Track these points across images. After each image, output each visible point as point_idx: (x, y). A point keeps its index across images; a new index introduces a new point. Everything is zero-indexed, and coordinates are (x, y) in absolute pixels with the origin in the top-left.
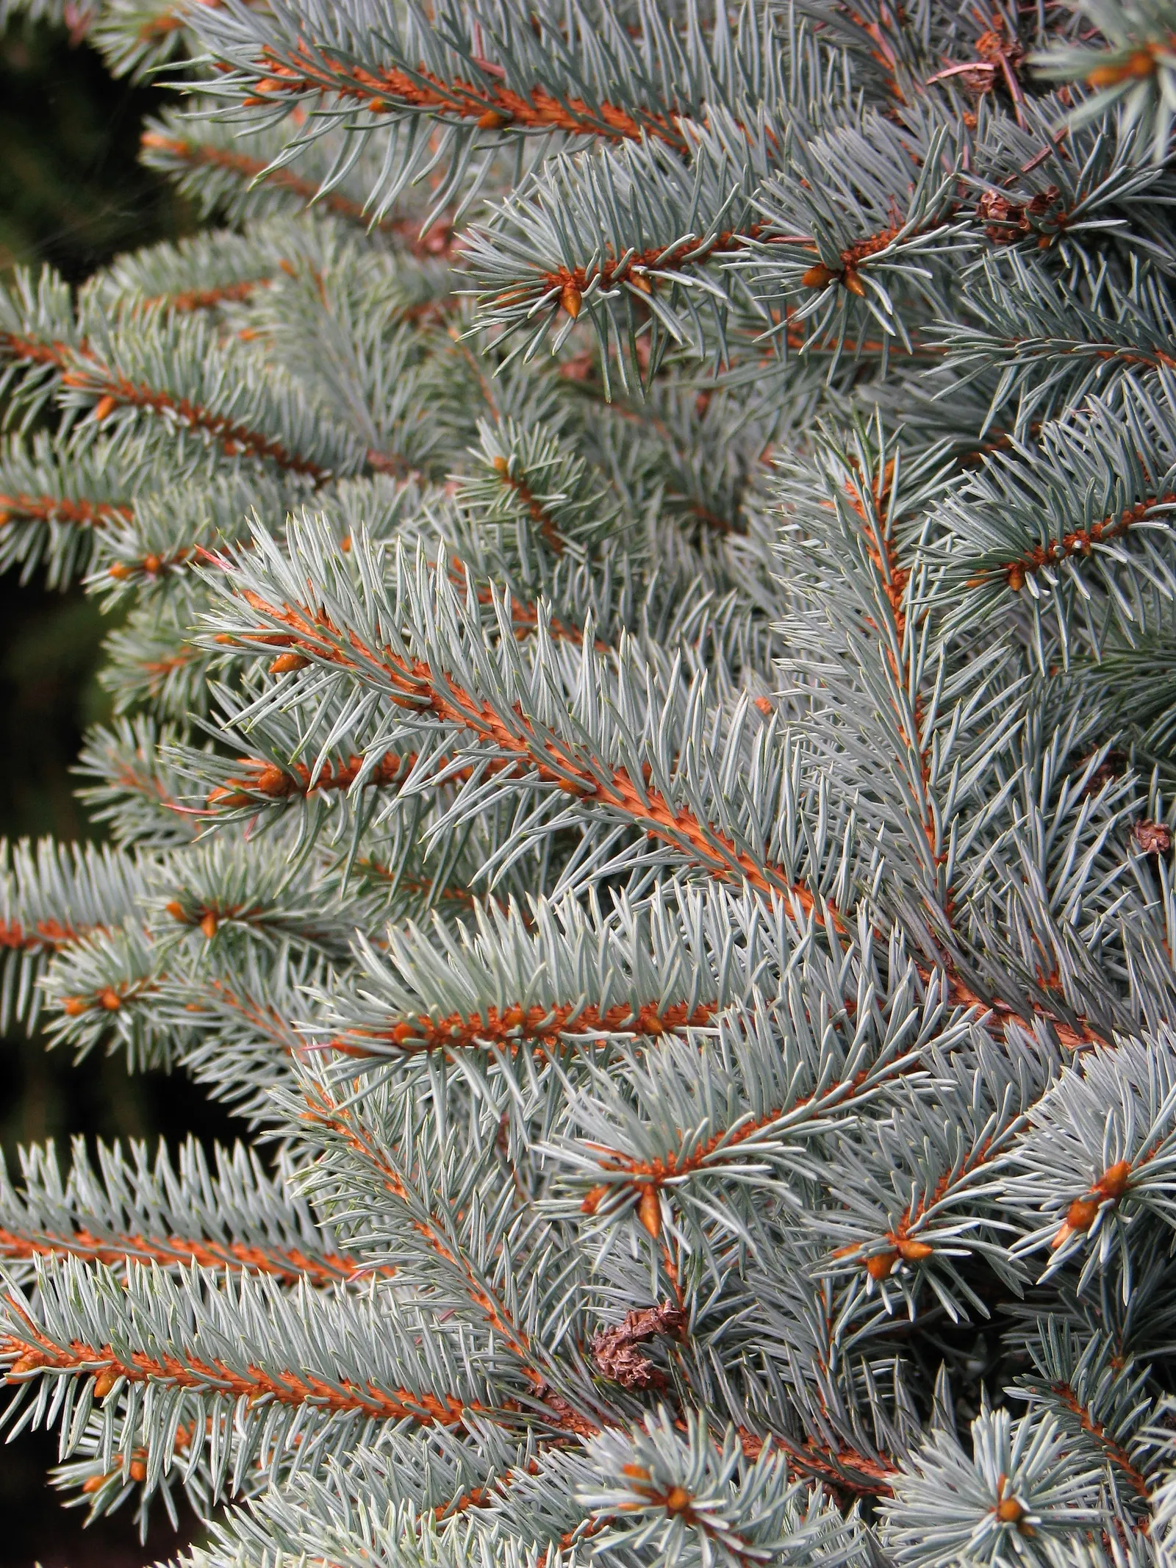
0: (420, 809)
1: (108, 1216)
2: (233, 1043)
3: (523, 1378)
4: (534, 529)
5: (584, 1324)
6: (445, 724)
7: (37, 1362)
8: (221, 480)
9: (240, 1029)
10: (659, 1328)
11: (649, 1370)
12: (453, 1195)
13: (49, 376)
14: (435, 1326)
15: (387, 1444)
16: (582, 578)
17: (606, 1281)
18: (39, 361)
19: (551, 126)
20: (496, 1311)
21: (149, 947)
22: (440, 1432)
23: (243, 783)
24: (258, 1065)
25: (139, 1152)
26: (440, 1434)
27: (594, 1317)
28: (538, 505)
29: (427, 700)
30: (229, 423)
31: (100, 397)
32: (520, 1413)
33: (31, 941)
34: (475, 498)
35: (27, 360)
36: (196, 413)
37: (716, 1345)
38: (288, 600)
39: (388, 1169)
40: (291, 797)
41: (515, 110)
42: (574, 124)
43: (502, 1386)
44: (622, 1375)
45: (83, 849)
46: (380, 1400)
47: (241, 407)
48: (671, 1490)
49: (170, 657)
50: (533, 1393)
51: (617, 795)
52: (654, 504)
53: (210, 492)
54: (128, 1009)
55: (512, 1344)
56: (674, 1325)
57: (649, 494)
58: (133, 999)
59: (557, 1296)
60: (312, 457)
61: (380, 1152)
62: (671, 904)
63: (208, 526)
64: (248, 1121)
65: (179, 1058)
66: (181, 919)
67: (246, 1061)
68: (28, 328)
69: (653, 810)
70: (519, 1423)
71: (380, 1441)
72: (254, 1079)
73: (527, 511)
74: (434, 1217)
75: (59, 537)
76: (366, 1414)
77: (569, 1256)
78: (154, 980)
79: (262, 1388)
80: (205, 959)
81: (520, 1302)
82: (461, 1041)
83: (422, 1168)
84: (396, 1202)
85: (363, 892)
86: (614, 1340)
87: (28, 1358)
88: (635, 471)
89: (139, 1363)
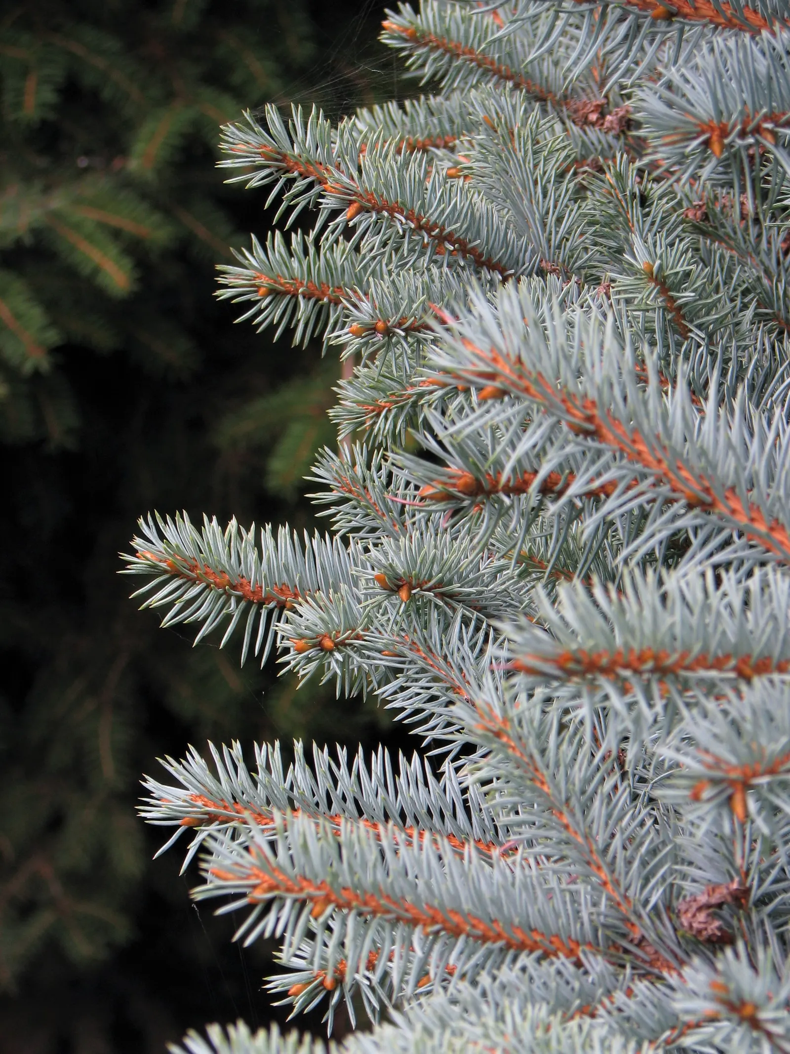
0: (575, 513)
1: (316, 798)
2: (417, 680)
3: (624, 929)
4: (669, 317)
5: (672, 892)
6: (603, 446)
7: (271, 888)
8: (435, 270)
9: (423, 671)
10: (729, 899)
11: (720, 928)
12: (583, 792)
13: (310, 186)
14: (564, 886)
15: (524, 969)
16: (701, 355)
17: (690, 863)
18: (303, 176)
19: (707, 20)
20: (609, 878)
21: (357, 608)
22: (562, 962)
23: (445, 484)
24: (433, 698)
25: (342, 754)
26: (563, 964)
27: (681, 888)
28: (673, 299)
29: (591, 427)
30: (442, 229)
31: (351, 202)
32: (621, 954)
33: (268, 599)
34: (625, 291)
35: (296, 174)
36: (419, 220)
37: (770, 915)
38: (494, 347)
39: (536, 770)
40: (479, 498)
41: (679, 8)
42: (723, 21)
43: (609, 933)
44: (699, 931)
45: (312, 535)
46: (519, 936)
47: (451, 219)
48: (743, 1003)
49: (382, 402)
50: (632, 941)
51: (727, 506)
52: (749, 313)
53: (426, 277)
54: (340, 652)
55: (619, 904)
56: (740, 897)
57: (745, 307)
58: (343, 644)
59: (653, 873)
60: (500, 260)
61: (531, 757)
62: (765, 586)
63: (423, 302)
64: (424, 738)
65: (373, 690)
66: (384, 587)
67: (425, 694)
68: (297, 151)
69: (752, 520)
70: (621, 962)
71: (519, 964)
72: (430, 707)
73: (664, 304)
74: (568, 806)
75: (304, 309)
76: (509, 946)
77: (664, 843)
78: (359, 630)
79: (434, 921)
80: (399, 619)
81: (627, 873)
82: (607, 670)
83: (562, 769)
84: (541, 794)
85: (521, 576)
86: (695, 906)
87: (265, 885)
88: (735, 290)
89: (345, 896)
